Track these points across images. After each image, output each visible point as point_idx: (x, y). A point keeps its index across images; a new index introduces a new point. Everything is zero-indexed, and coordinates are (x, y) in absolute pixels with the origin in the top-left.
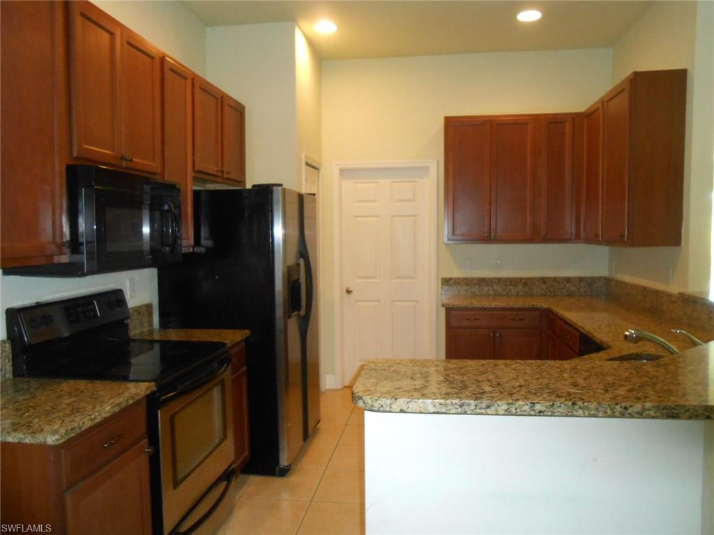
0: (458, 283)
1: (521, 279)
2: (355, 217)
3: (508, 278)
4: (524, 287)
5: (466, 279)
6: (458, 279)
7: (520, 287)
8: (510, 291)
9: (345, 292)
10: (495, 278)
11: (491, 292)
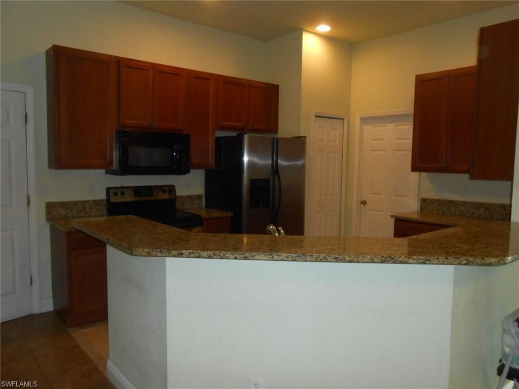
0: (433, 203)
1: (483, 204)
2: (372, 151)
3: (472, 203)
4: (486, 211)
5: (439, 200)
6: (433, 200)
7: (482, 211)
8: (473, 213)
9: (359, 203)
10: (461, 201)
11: (457, 213)
